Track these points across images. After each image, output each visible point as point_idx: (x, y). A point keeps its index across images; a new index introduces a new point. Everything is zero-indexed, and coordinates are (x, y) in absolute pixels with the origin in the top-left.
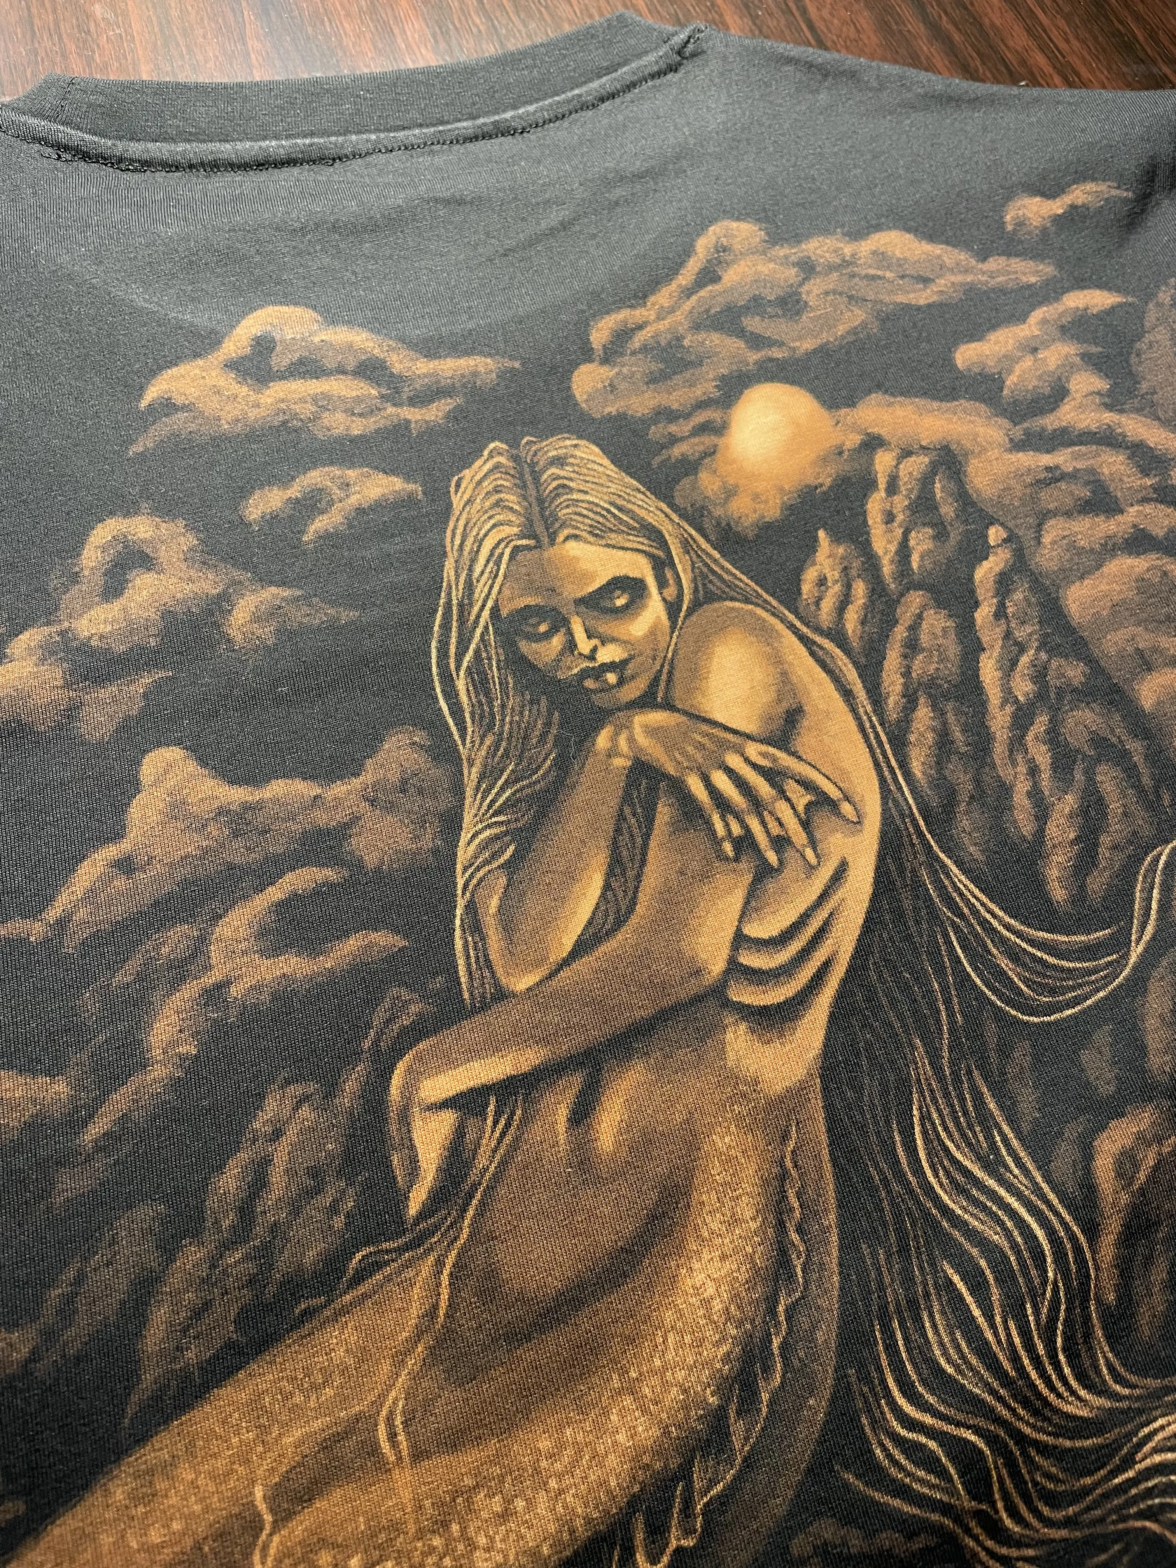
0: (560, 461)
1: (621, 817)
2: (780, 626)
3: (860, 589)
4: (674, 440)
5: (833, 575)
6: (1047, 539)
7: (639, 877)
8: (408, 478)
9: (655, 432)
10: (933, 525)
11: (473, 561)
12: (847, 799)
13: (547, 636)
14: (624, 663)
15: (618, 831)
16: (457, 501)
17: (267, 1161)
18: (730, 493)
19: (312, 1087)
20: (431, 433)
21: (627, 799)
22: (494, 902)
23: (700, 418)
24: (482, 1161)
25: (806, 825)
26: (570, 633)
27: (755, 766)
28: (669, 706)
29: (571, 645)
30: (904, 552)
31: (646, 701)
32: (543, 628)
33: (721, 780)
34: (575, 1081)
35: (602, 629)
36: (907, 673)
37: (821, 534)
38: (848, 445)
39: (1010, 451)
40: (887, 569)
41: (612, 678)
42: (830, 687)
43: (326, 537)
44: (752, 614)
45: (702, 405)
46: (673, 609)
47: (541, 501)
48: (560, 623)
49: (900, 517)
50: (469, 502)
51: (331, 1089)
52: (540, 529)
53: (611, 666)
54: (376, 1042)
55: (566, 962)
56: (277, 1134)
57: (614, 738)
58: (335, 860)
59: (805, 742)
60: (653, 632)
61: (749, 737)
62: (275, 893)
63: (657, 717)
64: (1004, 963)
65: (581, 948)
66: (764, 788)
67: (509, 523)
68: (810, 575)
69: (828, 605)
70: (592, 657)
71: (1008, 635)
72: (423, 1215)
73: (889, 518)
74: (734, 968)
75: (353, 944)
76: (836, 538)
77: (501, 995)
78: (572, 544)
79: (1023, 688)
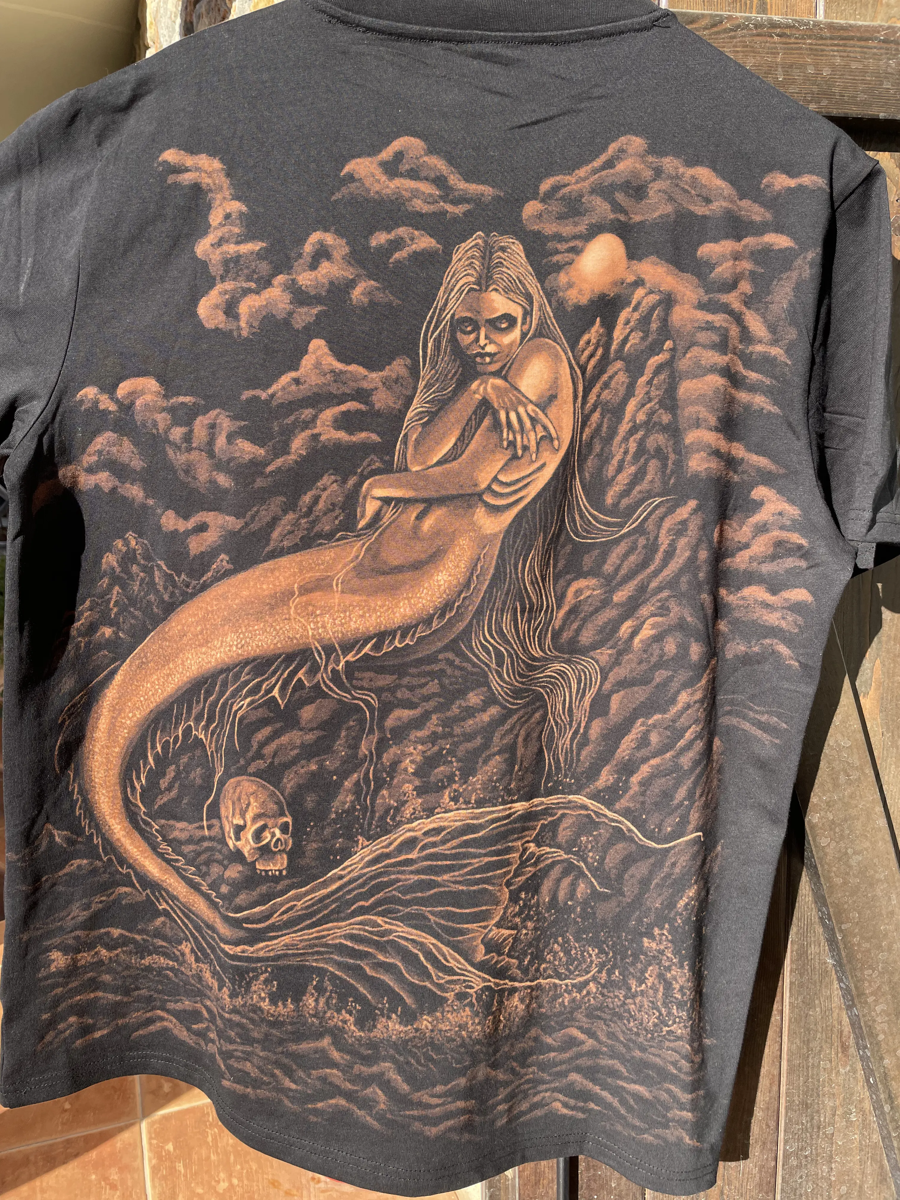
0: (503, 249)
1: (470, 419)
2: (564, 357)
3: (600, 352)
4: (557, 252)
5: (594, 341)
6: (688, 356)
7: (468, 445)
8: (438, 243)
9: (550, 245)
10: (643, 332)
11: (452, 290)
12: (558, 439)
13: (470, 333)
14: (495, 354)
15: (467, 424)
16: (455, 258)
17: (320, 496)
18: (570, 285)
19: (339, 478)
20: (455, 219)
21: (475, 412)
22: (415, 436)
23: (571, 244)
24: (384, 520)
25: (538, 444)
26: (479, 334)
27: (528, 414)
28: (505, 378)
29: (477, 340)
30: (625, 340)
31: (497, 374)
32: (469, 329)
33: (513, 416)
34: (421, 507)
35: (492, 336)
36: (598, 396)
37: (598, 319)
38: (628, 281)
39: (695, 308)
40: (614, 347)
41: (488, 359)
42: (571, 390)
43: (398, 262)
44: (554, 347)
45: (575, 237)
46: (524, 335)
47: (488, 268)
48: (476, 328)
49: (632, 324)
50: (460, 260)
51: (344, 481)
52: (483, 282)
53: (489, 355)
54: (362, 471)
55: (432, 467)
56: (325, 489)
57: (480, 385)
58: (366, 403)
59: (553, 411)
60: (511, 344)
61: (531, 402)
62: (343, 408)
63: (499, 382)
64: (577, 517)
65: (439, 463)
66: (528, 424)
67: (472, 275)
68: (586, 337)
69: (587, 353)
70: (483, 348)
71: (647, 393)
72: (361, 529)
73: (627, 322)
74: (489, 488)
75: (363, 435)
76: (603, 324)
77: (406, 469)
78: (494, 293)
79: (641, 417)
